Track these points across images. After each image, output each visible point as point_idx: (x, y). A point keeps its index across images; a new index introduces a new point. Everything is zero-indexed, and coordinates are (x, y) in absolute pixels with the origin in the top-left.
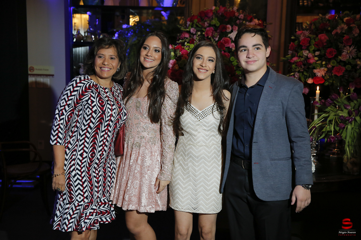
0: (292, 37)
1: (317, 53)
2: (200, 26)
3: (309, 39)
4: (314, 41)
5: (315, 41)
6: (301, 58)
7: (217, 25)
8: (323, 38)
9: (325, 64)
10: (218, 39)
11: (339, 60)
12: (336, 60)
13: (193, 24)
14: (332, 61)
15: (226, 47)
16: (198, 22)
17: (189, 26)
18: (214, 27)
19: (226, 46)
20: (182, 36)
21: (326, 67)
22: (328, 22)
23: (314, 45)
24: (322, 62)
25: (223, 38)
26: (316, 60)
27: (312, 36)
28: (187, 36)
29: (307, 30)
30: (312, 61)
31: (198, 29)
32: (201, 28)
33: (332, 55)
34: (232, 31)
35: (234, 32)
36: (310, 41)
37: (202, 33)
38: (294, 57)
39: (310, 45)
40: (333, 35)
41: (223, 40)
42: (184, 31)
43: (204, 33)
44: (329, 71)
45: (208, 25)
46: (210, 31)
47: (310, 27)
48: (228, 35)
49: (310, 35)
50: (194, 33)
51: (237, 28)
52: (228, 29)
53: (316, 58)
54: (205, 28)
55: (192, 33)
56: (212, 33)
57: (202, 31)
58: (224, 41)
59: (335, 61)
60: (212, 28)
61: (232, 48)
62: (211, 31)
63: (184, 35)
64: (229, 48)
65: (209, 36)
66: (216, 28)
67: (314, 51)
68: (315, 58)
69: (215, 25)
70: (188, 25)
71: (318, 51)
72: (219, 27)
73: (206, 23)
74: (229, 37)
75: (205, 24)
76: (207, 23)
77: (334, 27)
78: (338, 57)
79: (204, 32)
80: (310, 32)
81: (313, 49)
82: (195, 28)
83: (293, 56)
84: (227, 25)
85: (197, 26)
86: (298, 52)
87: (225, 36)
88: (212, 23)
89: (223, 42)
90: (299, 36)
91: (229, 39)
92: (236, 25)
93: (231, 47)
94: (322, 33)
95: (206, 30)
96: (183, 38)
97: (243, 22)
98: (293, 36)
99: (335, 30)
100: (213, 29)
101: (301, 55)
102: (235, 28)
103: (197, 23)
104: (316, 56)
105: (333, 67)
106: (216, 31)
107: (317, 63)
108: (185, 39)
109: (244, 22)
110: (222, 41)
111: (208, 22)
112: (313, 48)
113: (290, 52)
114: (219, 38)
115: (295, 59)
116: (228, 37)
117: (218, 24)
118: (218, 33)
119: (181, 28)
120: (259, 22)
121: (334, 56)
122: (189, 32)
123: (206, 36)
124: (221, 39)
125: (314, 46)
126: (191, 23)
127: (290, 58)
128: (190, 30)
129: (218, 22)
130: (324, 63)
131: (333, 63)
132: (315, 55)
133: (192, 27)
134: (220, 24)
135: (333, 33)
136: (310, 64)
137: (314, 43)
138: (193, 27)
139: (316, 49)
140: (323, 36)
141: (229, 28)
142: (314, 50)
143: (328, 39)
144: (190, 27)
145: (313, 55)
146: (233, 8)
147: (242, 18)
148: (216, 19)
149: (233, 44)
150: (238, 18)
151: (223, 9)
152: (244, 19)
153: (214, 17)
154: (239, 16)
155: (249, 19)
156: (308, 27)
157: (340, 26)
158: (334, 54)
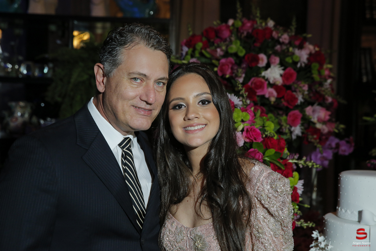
2: (208, 55)
7: (241, 55)
10: (244, 81)
13: (194, 51)
15: (258, 96)
16: (204, 48)
17: (187, 54)
18: (235, 58)
19: (258, 94)
25: (253, 79)
31: (204, 60)
32: (211, 59)
34: (268, 66)
35: (272, 66)
41: (252, 83)
43: (216, 69)
45: (222, 53)
46: (228, 66)
48: (261, 73)
51: (277, 60)
52: (260, 62)
54: (218, 60)
56: (232, 69)
58: (255, 84)
60: (232, 59)
61: (269, 97)
62: (230, 66)
64: (263, 97)
65: (226, 75)
66: (239, 61)
69: (236, 55)
70: (184, 53)
72: (244, 57)
73: (219, 50)
74: (264, 77)
75: (216, 51)
76: (222, 50)
79: (216, 66)
82: (198, 58)
84: (258, 53)
85: (202, 54)
87: (255, 75)
88: (230, 51)
89: (253, 86)
91: (263, 80)
92: (276, 53)
93: (267, 96)
95: (219, 64)
97: (288, 49)
100: (234, 62)
102: (275, 59)
103: (201, 49)
106: (239, 64)
109: (291, 49)
110: (249, 83)
111: (224, 48)
114: (245, 78)
116: (261, 77)
117: (242, 53)
118: (243, 68)
123: (220, 74)
124: (249, 80)
126: (191, 49)
129: (241, 48)
133: (192, 56)
134: (246, 53)
138: (195, 57)
141: (262, 60)
146: (266, 24)
147: (287, 41)
148: (239, 43)
149: (271, 90)
150: (278, 42)
151: (249, 24)
152: (290, 44)
153: (233, 39)
154: (279, 37)
155: (297, 43)
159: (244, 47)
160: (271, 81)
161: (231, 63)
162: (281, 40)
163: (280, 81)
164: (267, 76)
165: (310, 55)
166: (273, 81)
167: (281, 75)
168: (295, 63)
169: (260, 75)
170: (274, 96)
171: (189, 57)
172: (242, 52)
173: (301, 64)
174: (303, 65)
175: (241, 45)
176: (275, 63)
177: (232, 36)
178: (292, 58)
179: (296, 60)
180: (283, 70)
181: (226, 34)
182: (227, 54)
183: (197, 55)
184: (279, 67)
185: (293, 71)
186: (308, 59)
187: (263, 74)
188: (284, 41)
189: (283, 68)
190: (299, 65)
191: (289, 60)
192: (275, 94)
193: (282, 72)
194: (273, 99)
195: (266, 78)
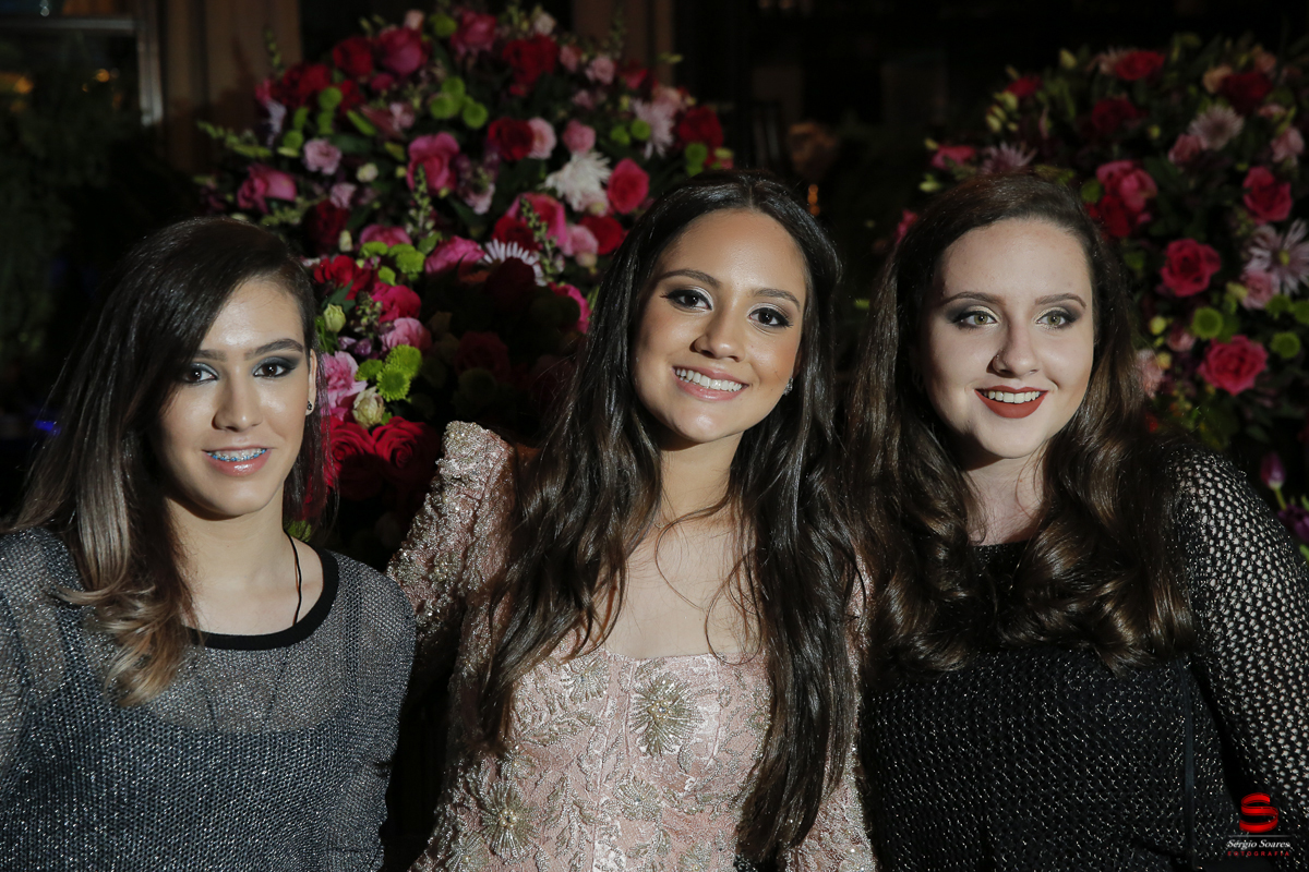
2: (365, 128)
7: (475, 122)
8: (1126, 184)
9: (1162, 334)
10: (491, 208)
11: (1234, 305)
12: (1219, 307)
13: (313, 116)
14: (1200, 312)
16: (351, 103)
17: (288, 124)
18: (456, 133)
20: (252, 190)
21: (1167, 348)
24: (1145, 322)
25: (520, 199)
27: (1057, 174)
28: (284, 187)
29: (1006, 136)
31: (357, 145)
32: (378, 141)
33: (1198, 280)
34: (560, 158)
35: (575, 157)
37: (391, 171)
40: (1174, 167)
41: (517, 213)
42: (258, 160)
43: (401, 172)
44: (1182, 368)
45: (408, 120)
48: (543, 181)
50: (330, 170)
51: (587, 136)
52: (537, 144)
54: (401, 142)
55: (313, 167)
56: (453, 168)
57: (385, 161)
59: (1210, 312)
60: (449, 139)
61: (576, 253)
62: (446, 160)
63: (267, 185)
65: (437, 187)
66: (471, 139)
69: (456, 124)
70: (275, 124)
72: (483, 130)
73: (397, 109)
74: (553, 192)
75: (390, 114)
76: (408, 110)
77: (1176, 125)
78: (1223, 290)
79: (400, 163)
80: (1032, 152)
82: (332, 140)
84: (524, 116)
85: (346, 127)
87: (526, 184)
88: (437, 112)
93: (568, 251)
95: (407, 153)
96: (262, 204)
97: (615, 102)
98: (929, 177)
100: (455, 146)
102: (581, 134)
103: (341, 108)
105: (1204, 345)
106: (475, 154)
109: (625, 102)
110: (511, 214)
111: (416, 102)
114: (495, 198)
116: (544, 190)
117: (477, 118)
118: (490, 166)
119: (225, 140)
121: (1206, 282)
122: (296, 167)
124: (510, 202)
126: (301, 115)
128: (302, 151)
129: (470, 101)
130: (1158, 325)
131: (1208, 323)
133: (311, 134)
134: (491, 115)
138: (321, 137)
140: (1123, 172)
141: (542, 139)
143: (1157, 189)
146: (531, 23)
147: (607, 77)
148: (460, 86)
149: (580, 231)
150: (580, 80)
151: (482, 27)
152: (615, 90)
153: (439, 72)
154: (584, 66)
155: (633, 82)
156: (1013, 127)
157: (1202, 116)
158: (1209, 271)
159: (481, 101)
160: (576, 206)
161: (447, 149)
162: (590, 74)
163: (601, 204)
164: (561, 189)
165: (679, 118)
166: (580, 203)
167: (604, 185)
168: (638, 145)
169: (540, 187)
170: (588, 251)
171: (297, 136)
172: (475, 114)
173: (655, 149)
174: (661, 150)
175: (467, 92)
176: (582, 145)
177: (433, 65)
178: (628, 129)
179: (642, 136)
180: (611, 166)
181: (410, 57)
182: (427, 123)
183: (326, 128)
184: (598, 159)
185: (636, 170)
186: (673, 131)
187: (550, 181)
188: (601, 75)
189: (607, 161)
190: (648, 152)
191: (620, 136)
192: (591, 241)
193: (605, 174)
194: (588, 260)
195: (560, 194)
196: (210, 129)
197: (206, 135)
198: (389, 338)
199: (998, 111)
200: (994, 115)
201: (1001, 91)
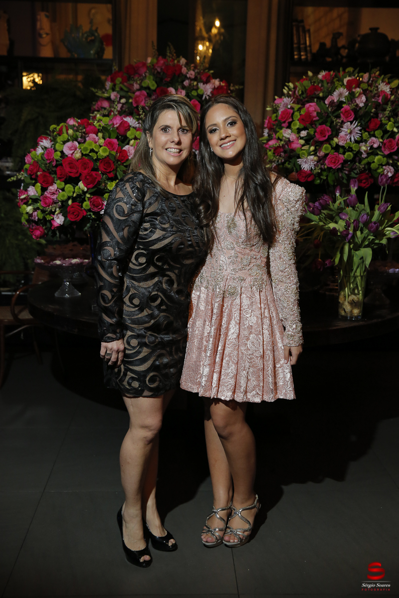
0: (267, 107)
1: (304, 133)
2: (125, 89)
3: (292, 111)
4: (298, 114)
5: (300, 115)
6: (279, 141)
7: (153, 88)
8: (311, 109)
9: (313, 151)
11: (335, 144)
12: (330, 144)
13: (115, 85)
14: (325, 145)
17: (109, 88)
18: (147, 91)
20: (98, 105)
21: (315, 155)
22: (320, 85)
23: (298, 120)
24: (310, 148)
26: (302, 144)
27: (297, 107)
28: (106, 104)
29: (289, 96)
30: (294, 146)
31: (123, 94)
32: (128, 92)
33: (325, 136)
36: (293, 114)
37: (129, 100)
38: (272, 139)
39: (293, 121)
40: (326, 104)
42: (102, 97)
43: (130, 101)
44: (321, 160)
45: (138, 87)
47: (294, 92)
49: (294, 105)
50: (117, 100)
51: (183, 92)
53: (302, 142)
54: (134, 93)
55: (113, 100)
57: (128, 98)
59: (328, 145)
60: (145, 92)
62: (143, 98)
63: (101, 103)
66: (150, 93)
67: (299, 131)
68: (300, 141)
69: (148, 88)
70: (107, 87)
71: (305, 129)
72: (155, 91)
73: (135, 85)
75: (133, 85)
76: (138, 84)
77: (330, 93)
78: (333, 140)
79: (130, 97)
80: (294, 100)
81: (297, 127)
82: (118, 92)
83: (270, 138)
84: (168, 87)
85: (121, 89)
86: (276, 132)
88: (144, 85)
90: (278, 106)
92: (184, 87)
94: (311, 102)
95: (134, 96)
96: (100, 108)
97: (193, 83)
99: (330, 96)
100: (146, 94)
101: (281, 138)
102: (181, 92)
103: (121, 83)
104: (302, 138)
105: (326, 155)
106: (149, 95)
107: (303, 148)
108: (103, 110)
109: (195, 83)
111: (139, 82)
112: (297, 124)
113: (266, 132)
115: (272, 143)
117: (154, 86)
119: (97, 92)
120: (220, 84)
121: (327, 137)
122: (108, 99)
123: (134, 105)
125: (300, 123)
126: (112, 84)
127: (265, 142)
128: (110, 95)
129: (154, 82)
130: (312, 148)
131: (326, 149)
132: (300, 136)
133: (113, 90)
134: (158, 86)
135: (326, 102)
136: (293, 150)
137: (299, 117)
138: (116, 91)
139: (302, 126)
140: (311, 106)
142: (298, 129)
143: (319, 111)
144: (111, 91)
145: (297, 135)
146: (179, 62)
147: (193, 77)
148: (152, 77)
150: (186, 78)
151: (162, 62)
152: (195, 79)
153: (147, 74)
154: (187, 73)
155: (204, 79)
156: (290, 93)
157: (337, 90)
158: (328, 134)
159: (156, 82)
161: (144, 95)
162: (188, 76)
165: (214, 89)
168: (200, 96)
173: (206, 97)
174: (208, 97)
175: (153, 80)
177: (146, 72)
178: (197, 92)
179: (201, 93)
181: (143, 70)
182: (141, 88)
183: (117, 89)
185: (197, 102)
186: (212, 92)
188: (190, 76)
190: (203, 98)
191: (194, 93)
196: (93, 89)
197: (92, 91)
198: (87, 139)
199: (286, 88)
200: (285, 89)
201: (289, 83)
